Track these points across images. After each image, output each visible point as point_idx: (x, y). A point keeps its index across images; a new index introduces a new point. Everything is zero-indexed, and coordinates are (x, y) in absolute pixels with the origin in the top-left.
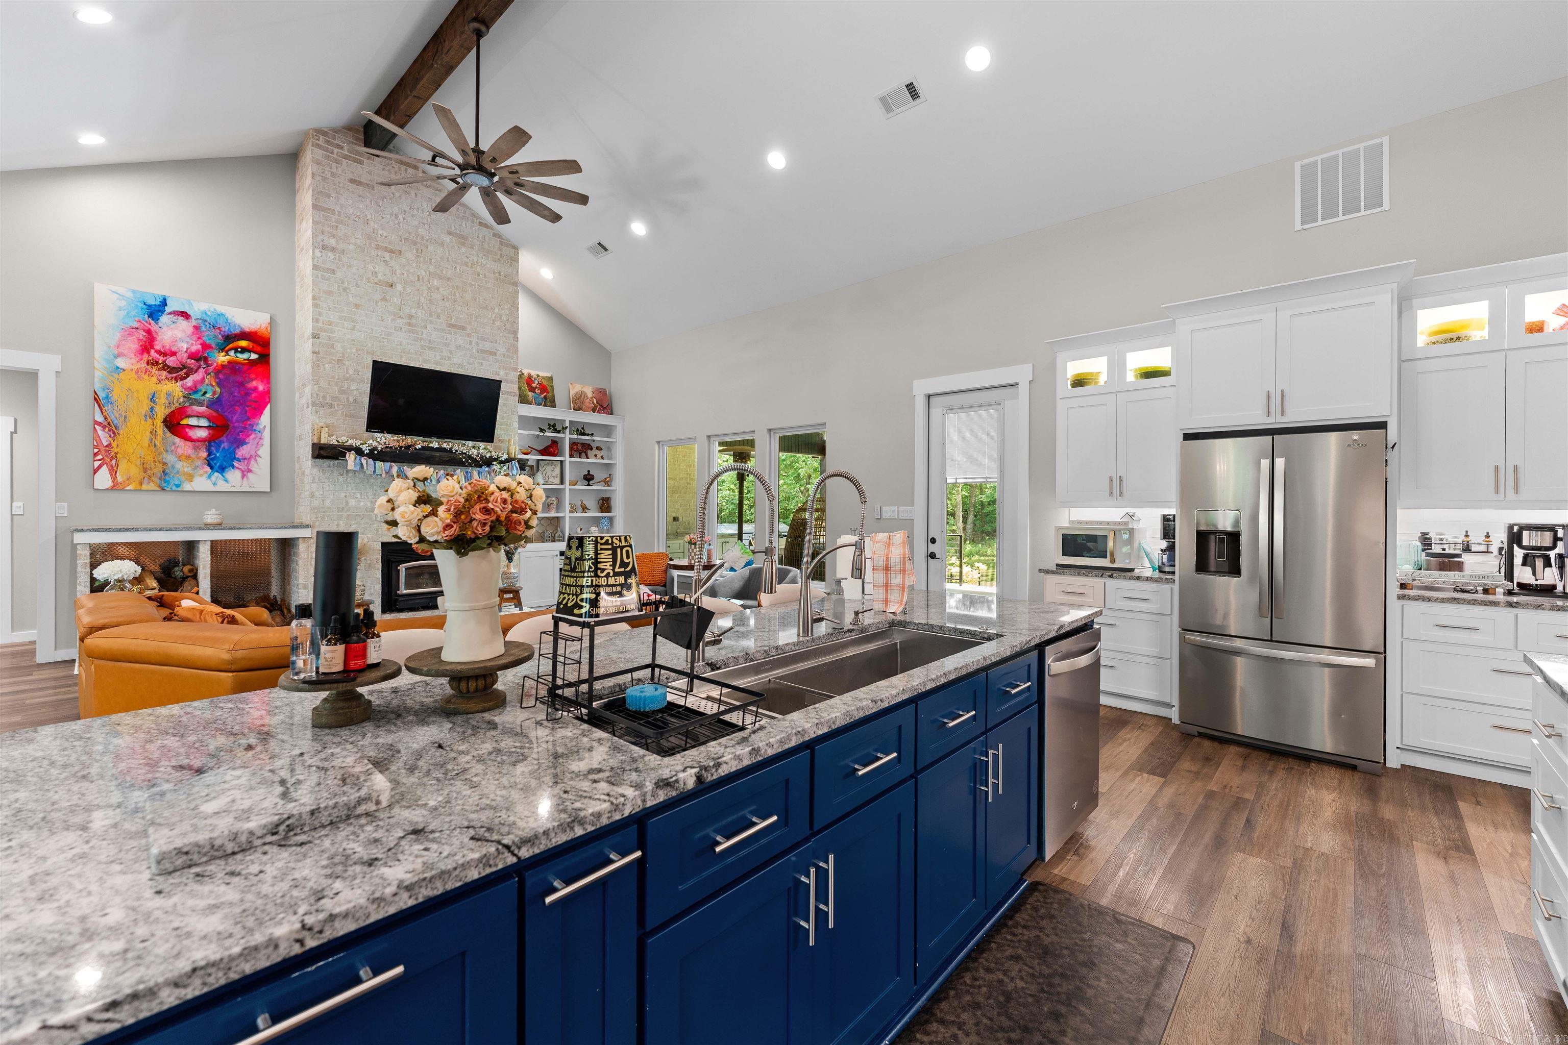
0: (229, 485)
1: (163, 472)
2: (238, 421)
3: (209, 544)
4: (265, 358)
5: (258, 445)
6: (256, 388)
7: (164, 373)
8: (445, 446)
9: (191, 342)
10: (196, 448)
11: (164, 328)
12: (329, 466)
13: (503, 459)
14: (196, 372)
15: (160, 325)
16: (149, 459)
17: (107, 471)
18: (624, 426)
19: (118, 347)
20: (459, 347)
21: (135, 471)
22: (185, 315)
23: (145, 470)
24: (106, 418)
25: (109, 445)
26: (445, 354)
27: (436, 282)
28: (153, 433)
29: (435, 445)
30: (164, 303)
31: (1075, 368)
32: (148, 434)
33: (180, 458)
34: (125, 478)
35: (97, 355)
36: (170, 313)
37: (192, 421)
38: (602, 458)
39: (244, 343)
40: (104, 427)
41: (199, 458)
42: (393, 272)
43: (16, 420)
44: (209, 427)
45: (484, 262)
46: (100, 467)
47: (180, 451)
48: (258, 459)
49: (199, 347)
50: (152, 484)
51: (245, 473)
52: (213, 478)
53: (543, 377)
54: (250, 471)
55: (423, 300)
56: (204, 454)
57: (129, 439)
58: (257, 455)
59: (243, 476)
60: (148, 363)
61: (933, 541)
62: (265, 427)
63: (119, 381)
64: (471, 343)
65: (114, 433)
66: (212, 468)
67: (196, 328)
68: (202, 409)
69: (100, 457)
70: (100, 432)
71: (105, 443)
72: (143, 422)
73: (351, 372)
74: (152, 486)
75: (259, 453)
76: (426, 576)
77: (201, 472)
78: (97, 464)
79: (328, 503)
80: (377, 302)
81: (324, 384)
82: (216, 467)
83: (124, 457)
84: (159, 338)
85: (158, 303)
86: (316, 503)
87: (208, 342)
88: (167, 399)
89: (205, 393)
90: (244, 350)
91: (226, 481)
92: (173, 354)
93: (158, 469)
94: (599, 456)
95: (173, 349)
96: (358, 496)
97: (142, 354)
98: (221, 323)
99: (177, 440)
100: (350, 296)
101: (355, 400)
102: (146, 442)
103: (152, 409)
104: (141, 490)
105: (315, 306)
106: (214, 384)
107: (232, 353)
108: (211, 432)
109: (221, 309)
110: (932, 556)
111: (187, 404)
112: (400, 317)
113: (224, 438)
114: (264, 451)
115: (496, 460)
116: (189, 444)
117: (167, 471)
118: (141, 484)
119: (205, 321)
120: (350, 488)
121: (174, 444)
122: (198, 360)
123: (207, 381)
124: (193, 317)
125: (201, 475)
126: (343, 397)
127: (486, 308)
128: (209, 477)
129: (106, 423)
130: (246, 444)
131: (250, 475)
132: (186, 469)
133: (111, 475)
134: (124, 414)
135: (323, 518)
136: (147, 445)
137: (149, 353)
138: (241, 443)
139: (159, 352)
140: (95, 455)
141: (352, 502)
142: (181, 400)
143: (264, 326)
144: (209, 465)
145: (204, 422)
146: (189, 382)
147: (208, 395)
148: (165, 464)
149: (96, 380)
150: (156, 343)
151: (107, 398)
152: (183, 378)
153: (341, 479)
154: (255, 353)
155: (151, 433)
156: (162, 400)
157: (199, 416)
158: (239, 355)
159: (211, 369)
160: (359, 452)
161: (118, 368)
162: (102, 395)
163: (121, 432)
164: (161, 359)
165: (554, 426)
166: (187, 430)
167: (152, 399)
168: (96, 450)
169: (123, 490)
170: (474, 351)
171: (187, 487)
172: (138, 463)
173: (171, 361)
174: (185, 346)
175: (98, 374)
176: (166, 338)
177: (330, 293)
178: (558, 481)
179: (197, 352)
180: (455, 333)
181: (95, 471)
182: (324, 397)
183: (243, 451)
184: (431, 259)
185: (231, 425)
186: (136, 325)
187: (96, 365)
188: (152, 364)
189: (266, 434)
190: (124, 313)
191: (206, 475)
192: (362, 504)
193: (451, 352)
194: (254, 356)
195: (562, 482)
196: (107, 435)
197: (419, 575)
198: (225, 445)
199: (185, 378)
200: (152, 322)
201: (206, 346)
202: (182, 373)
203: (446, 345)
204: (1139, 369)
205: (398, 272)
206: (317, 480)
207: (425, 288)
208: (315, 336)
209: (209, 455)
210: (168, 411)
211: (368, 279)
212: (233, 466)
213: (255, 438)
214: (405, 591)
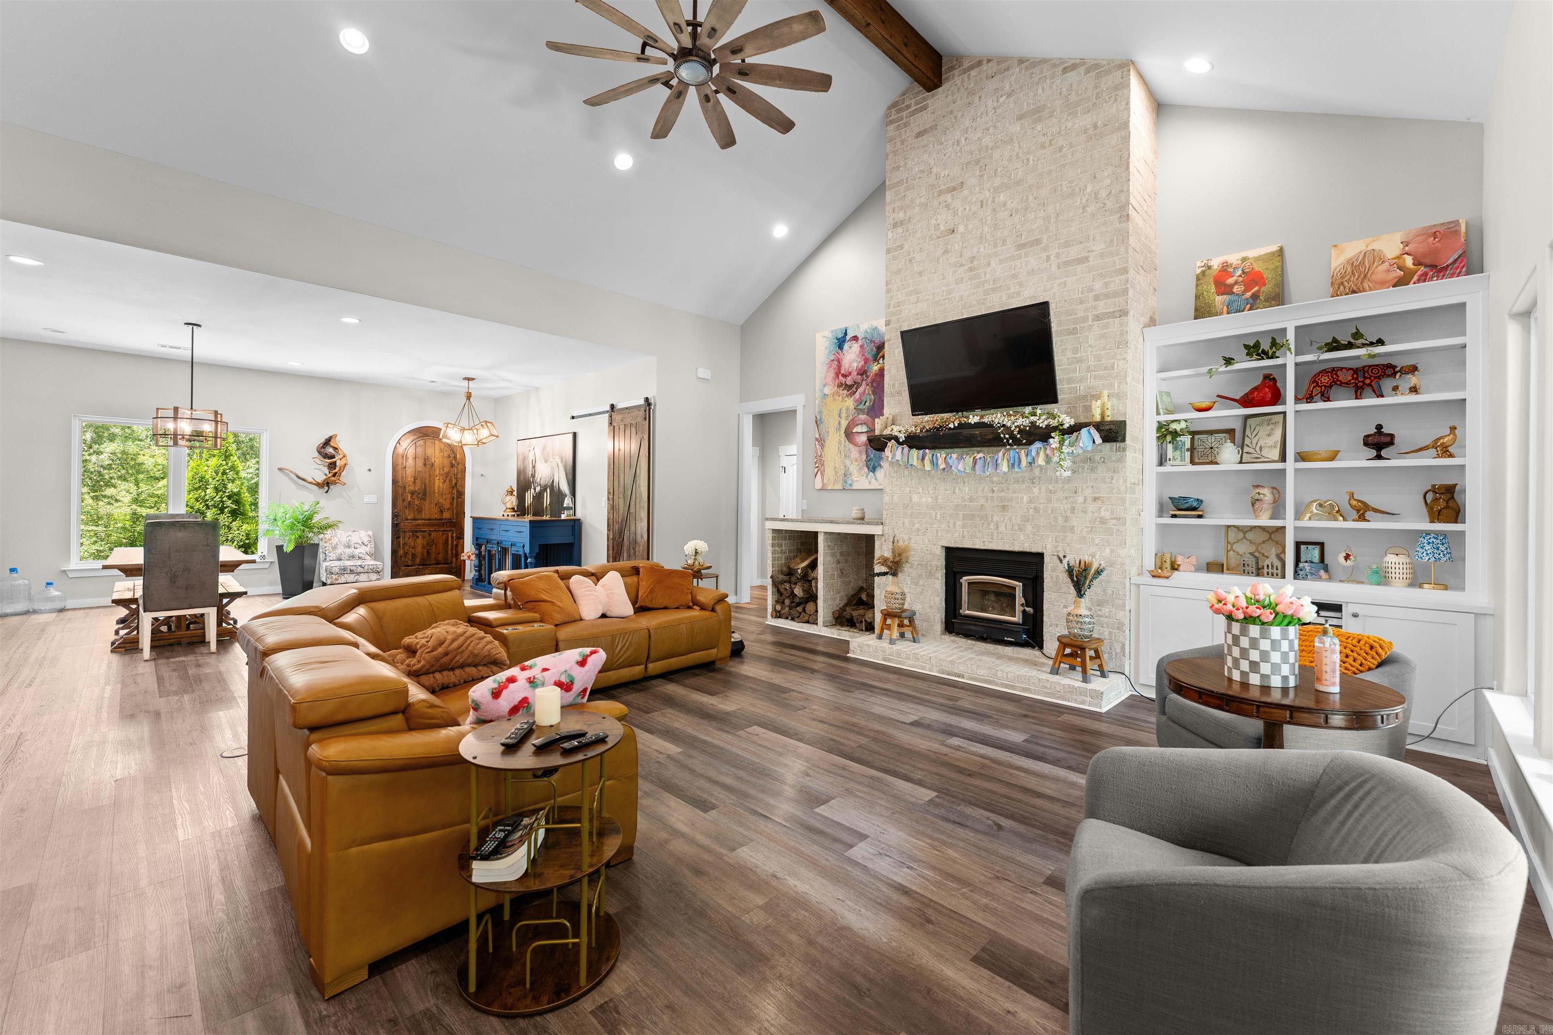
0: (878, 483)
1: (844, 474)
7: (845, 392)
9: (859, 360)
10: (860, 452)
11: (846, 354)
13: (1066, 426)
14: (861, 385)
15: (844, 352)
16: (839, 463)
17: (821, 475)
19: (825, 378)
20: (1031, 272)
21: (832, 475)
22: (856, 339)
23: (836, 473)
24: (821, 434)
25: (821, 456)
26: (1013, 290)
27: (1003, 197)
28: (840, 443)
29: (973, 419)
30: (846, 333)
32: (838, 444)
33: (852, 462)
34: (828, 480)
35: (817, 388)
36: (849, 340)
37: (859, 429)
40: (819, 441)
41: (861, 460)
42: (955, 213)
44: (868, 432)
46: (817, 472)
47: (852, 456)
49: (864, 363)
50: (839, 484)
52: (869, 477)
53: (1257, 259)
55: (987, 229)
56: (864, 457)
57: (829, 449)
60: (838, 386)
63: (826, 404)
64: (1048, 257)
65: (823, 446)
66: (868, 469)
67: (862, 347)
68: (865, 416)
69: (819, 465)
70: (818, 446)
71: (819, 454)
72: (836, 434)
74: (839, 486)
76: (993, 598)
77: (863, 472)
78: (816, 470)
79: (896, 497)
80: (939, 259)
82: (871, 467)
83: (827, 464)
84: (843, 364)
85: (843, 335)
86: (887, 499)
87: (868, 356)
88: (846, 413)
89: (867, 401)
91: (876, 479)
92: (850, 374)
93: (842, 472)
94: (1409, 386)
95: (850, 370)
96: (921, 491)
97: (835, 380)
98: (874, 337)
99: (851, 446)
100: (915, 265)
102: (837, 450)
103: (839, 423)
104: (835, 490)
105: (889, 291)
106: (872, 391)
107: (883, 359)
108: (868, 435)
109: (875, 324)
111: (856, 415)
112: (964, 263)
115: (1055, 429)
116: (857, 449)
117: (846, 473)
118: (835, 484)
119: (867, 338)
121: (849, 450)
122: (862, 374)
123: (868, 390)
124: (860, 338)
125: (862, 475)
128: (867, 477)
129: (820, 439)
132: (855, 471)
133: (823, 478)
134: (827, 430)
135: (891, 516)
136: (837, 453)
137: (839, 378)
139: (843, 376)
140: (816, 463)
141: (915, 498)
142: (853, 412)
144: (867, 466)
145: (863, 430)
146: (857, 395)
147: (867, 404)
148: (845, 466)
149: (817, 407)
150: (842, 368)
151: (821, 418)
152: (854, 393)
153: (906, 472)
156: (844, 415)
157: (861, 424)
159: (871, 378)
160: (898, 439)
161: (825, 394)
162: (818, 418)
163: (827, 444)
164: (844, 380)
165: (1257, 345)
166: (856, 437)
167: (840, 416)
168: (815, 460)
169: (828, 489)
170: (1054, 268)
171: (856, 486)
172: (833, 467)
173: (849, 381)
174: (856, 364)
175: (817, 402)
176: (846, 362)
177: (899, 271)
178: (1275, 454)
179: (862, 367)
180: (1027, 256)
181: (815, 476)
182: (895, 384)
184: (996, 170)
186: (833, 357)
187: (817, 395)
188: (840, 386)
190: (828, 350)
191: (865, 475)
192: (924, 500)
193: (1021, 284)
195: (1283, 458)
196: (820, 448)
197: (984, 593)
199: (856, 393)
200: (840, 352)
201: (867, 361)
202: (854, 389)
203: (1014, 276)
205: (960, 209)
206: (888, 475)
207: (989, 212)
208: (888, 323)
209: (867, 458)
210: (847, 423)
211: (931, 236)
212: (879, 468)
214: (967, 612)
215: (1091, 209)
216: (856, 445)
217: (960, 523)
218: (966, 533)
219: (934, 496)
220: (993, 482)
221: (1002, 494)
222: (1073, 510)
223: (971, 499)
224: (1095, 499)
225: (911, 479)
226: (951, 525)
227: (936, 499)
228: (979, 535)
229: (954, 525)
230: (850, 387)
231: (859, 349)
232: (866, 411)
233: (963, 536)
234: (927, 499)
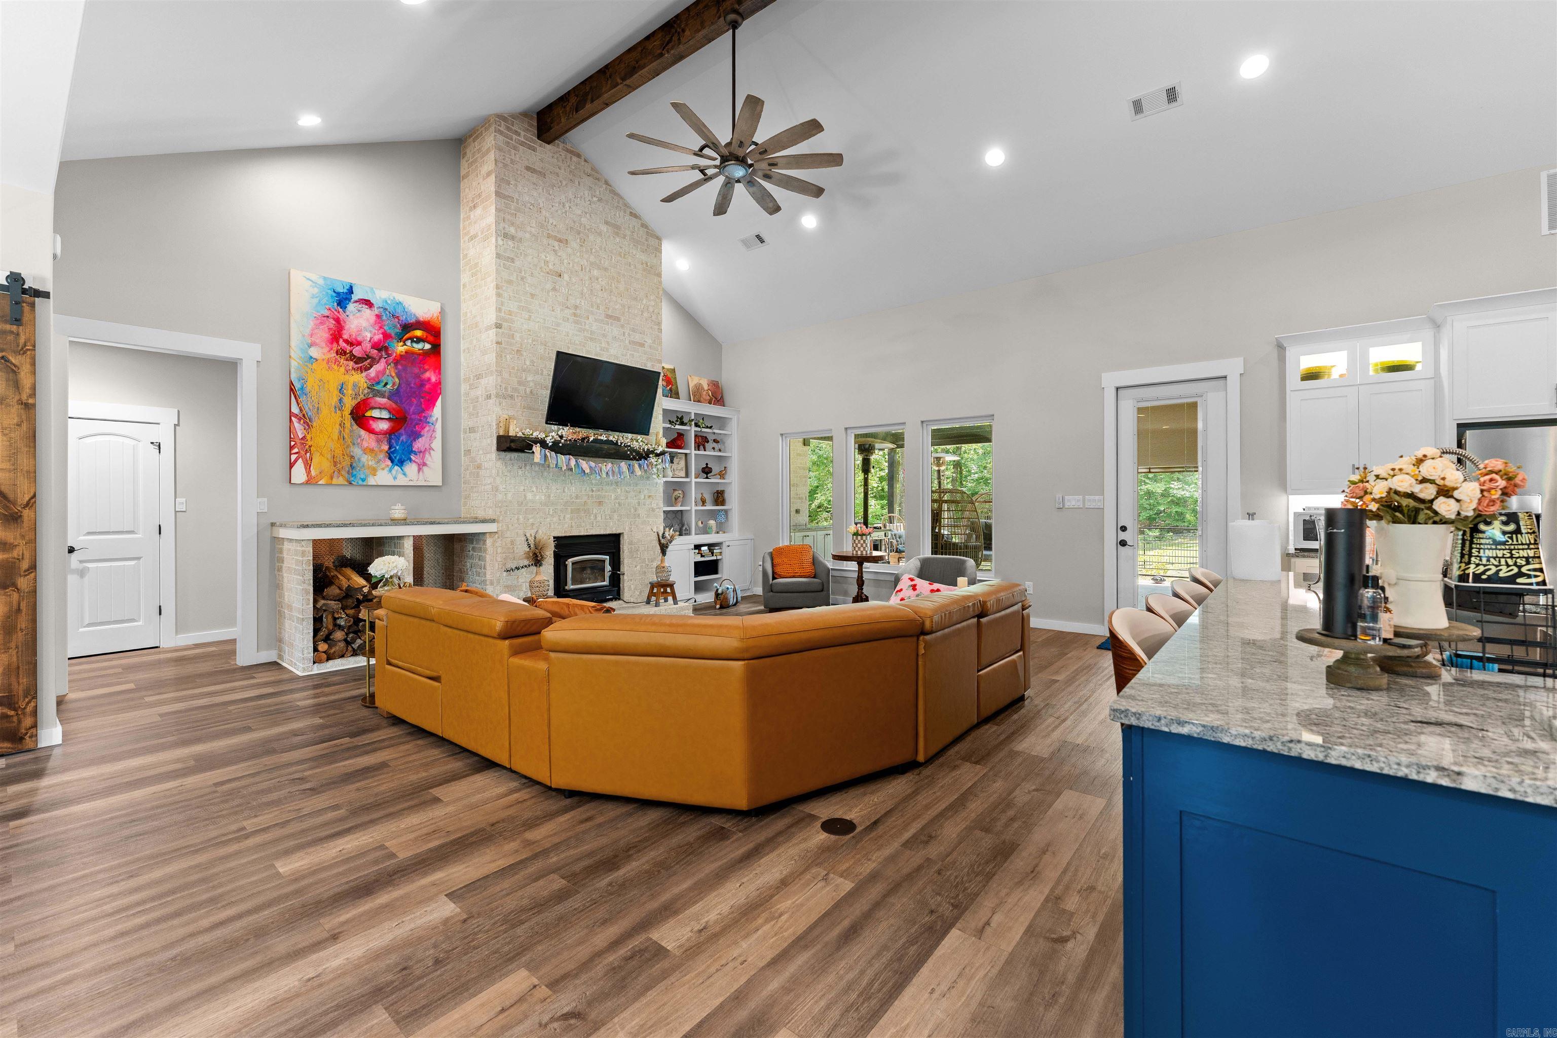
0: (408, 479)
1: (351, 466)
2: (414, 413)
3: (412, 539)
4: (436, 349)
5: (432, 438)
6: (429, 379)
7: (351, 364)
8: (611, 438)
9: (374, 331)
10: (379, 441)
11: (351, 317)
12: (511, 459)
13: (658, 452)
14: (378, 363)
15: (348, 313)
16: (338, 452)
17: (302, 465)
18: (738, 419)
19: (311, 335)
20: (615, 338)
21: (326, 465)
22: (368, 303)
23: (335, 464)
24: (301, 410)
25: (304, 438)
26: (603, 345)
27: (596, 273)
28: (342, 425)
29: (604, 438)
30: (351, 291)
31: (1308, 362)
32: (338, 426)
33: (365, 451)
34: (318, 472)
35: (293, 344)
36: (356, 302)
37: (375, 413)
38: (720, 450)
39: (418, 333)
40: (300, 419)
41: (381, 451)
42: (562, 262)
43: (178, 411)
44: (389, 419)
45: (634, 253)
46: (296, 460)
47: (365, 444)
48: (432, 451)
49: (381, 336)
50: (341, 478)
51: (421, 466)
52: (394, 472)
53: (668, 369)
54: (425, 464)
55: (585, 290)
56: (385, 447)
57: (321, 431)
58: (431, 449)
59: (419, 470)
60: (337, 353)
61: (1124, 529)
62: (437, 419)
63: (313, 371)
64: (624, 333)
65: (308, 425)
66: (392, 462)
67: (378, 316)
68: (383, 401)
69: (296, 450)
70: (296, 424)
71: (300, 437)
72: (333, 414)
73: (528, 363)
74: (341, 480)
75: (433, 445)
76: (589, 571)
77: (383, 465)
78: (294, 457)
79: (509, 496)
80: (548, 292)
81: (506, 375)
82: (396, 460)
83: (317, 450)
84: (347, 327)
85: (345, 291)
86: (500, 497)
87: (388, 331)
88: (353, 390)
89: (386, 384)
90: (419, 340)
91: (404, 474)
92: (359, 343)
93: (346, 463)
94: (717, 449)
95: (359, 338)
96: (534, 489)
97: (332, 343)
98: (399, 311)
99: (363, 432)
100: (527, 285)
101: (531, 392)
102: (335, 435)
103: (341, 400)
104: (331, 484)
105: (499, 295)
106: (394, 374)
107: (409, 343)
108: (392, 424)
109: (400, 297)
110: (1123, 543)
111: (371, 396)
112: (567, 307)
113: (402, 431)
114: (437, 444)
115: (652, 452)
116: (373, 436)
117: (354, 464)
118: (332, 478)
119: (386, 309)
120: (527, 481)
121: (360, 437)
122: (380, 350)
123: (388, 371)
124: (376, 306)
125: (383, 469)
126: (521, 388)
127: (636, 299)
128: (390, 471)
129: (301, 415)
130: (421, 436)
131: (425, 468)
132: (370, 463)
133: (306, 469)
134: (317, 406)
135: (506, 513)
136: (337, 438)
137: (338, 342)
138: (416, 435)
139: (346, 341)
140: (292, 448)
141: (530, 496)
142: (366, 392)
143: (435, 315)
144: (390, 458)
145: (385, 414)
146: (372, 372)
147: (388, 386)
148: (352, 457)
149: (292, 370)
150: (344, 332)
151: (302, 388)
152: (367, 369)
153: (520, 472)
154: (429, 343)
155: (340, 425)
156: (349, 391)
157: (381, 408)
158: (415, 345)
159: (391, 359)
160: (543, 444)
161: (311, 357)
162: (297, 385)
163: (314, 424)
164: (348, 348)
165: (682, 418)
166: (371, 422)
167: (341, 391)
168: (293, 443)
169: (316, 484)
170: (627, 342)
171: (372, 481)
172: (329, 456)
173: (357, 351)
174: (369, 335)
175: (294, 364)
176: (353, 326)
177: (510, 282)
178: (683, 474)
179: (380, 341)
180: (612, 325)
181: (291, 465)
182: (506, 389)
183: (419, 444)
184: (591, 249)
185: (409, 417)
186: (326, 313)
187: (292, 354)
188: (341, 354)
189: (439, 426)
190: (316, 301)
191: (388, 469)
192: (538, 497)
193: (608, 343)
194: (428, 346)
195: (687, 476)
196: (302, 428)
197: (583, 569)
198: (403, 438)
199: (369, 369)
200: (341, 310)
201: (387, 336)
202: (366, 363)
203: (604, 336)
204: (1381, 363)
205: (566, 261)
206: (500, 474)
207: (587, 278)
208: (498, 326)
209: (390, 448)
210: (354, 403)
211: (541, 268)
212: (410, 460)
213: (428, 431)
214: (572, 587)
215: (645, 314)
216: (371, 431)
217: (568, 516)
218: (573, 524)
219: (547, 494)
220: (592, 484)
221: (599, 493)
222: (639, 503)
223: (577, 497)
224: (649, 497)
225: (526, 479)
226: (562, 518)
227: (549, 496)
228: (583, 524)
229: (564, 518)
230: (358, 360)
231: (374, 318)
232: (387, 394)
233: (572, 527)
234: (540, 497)
